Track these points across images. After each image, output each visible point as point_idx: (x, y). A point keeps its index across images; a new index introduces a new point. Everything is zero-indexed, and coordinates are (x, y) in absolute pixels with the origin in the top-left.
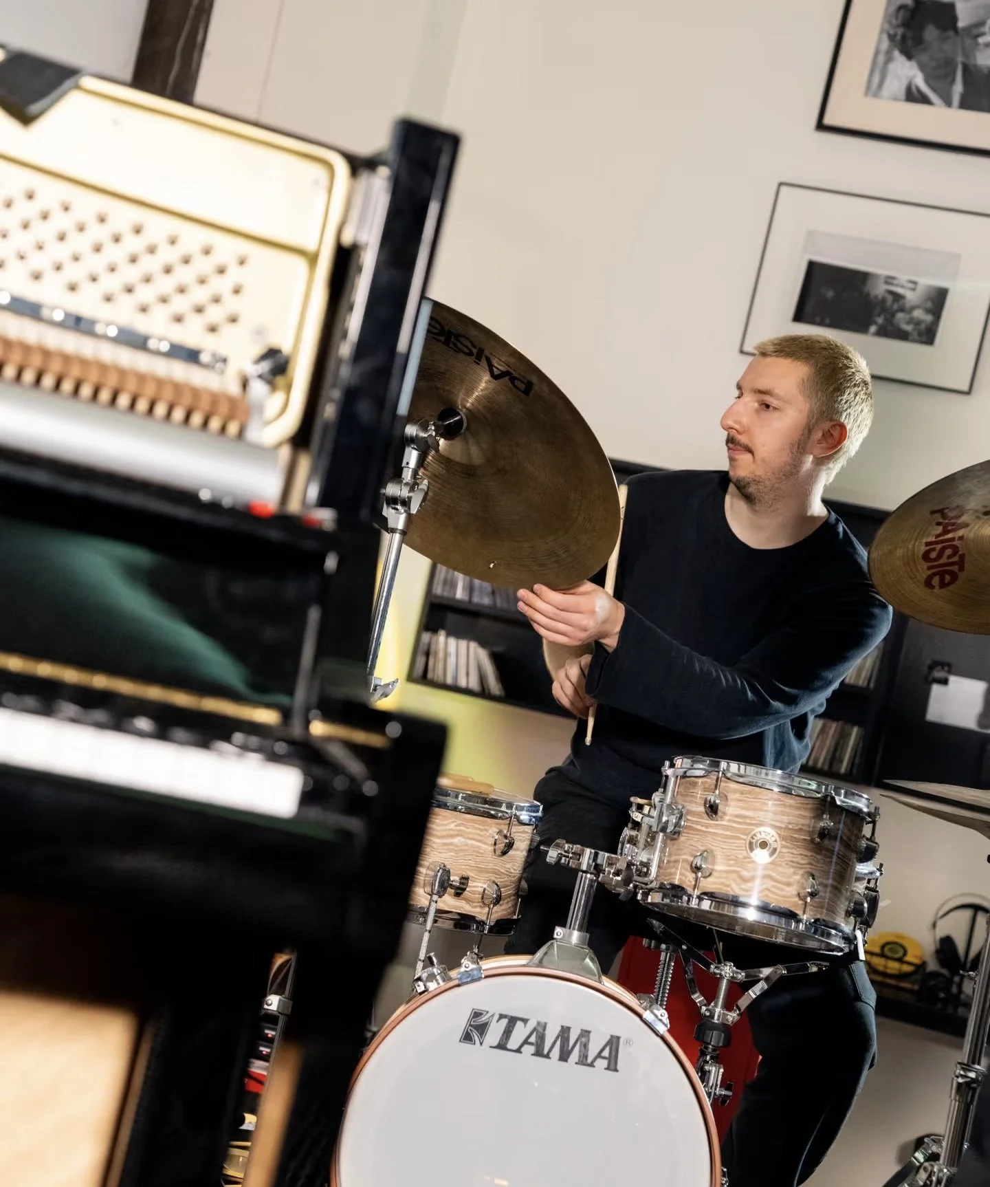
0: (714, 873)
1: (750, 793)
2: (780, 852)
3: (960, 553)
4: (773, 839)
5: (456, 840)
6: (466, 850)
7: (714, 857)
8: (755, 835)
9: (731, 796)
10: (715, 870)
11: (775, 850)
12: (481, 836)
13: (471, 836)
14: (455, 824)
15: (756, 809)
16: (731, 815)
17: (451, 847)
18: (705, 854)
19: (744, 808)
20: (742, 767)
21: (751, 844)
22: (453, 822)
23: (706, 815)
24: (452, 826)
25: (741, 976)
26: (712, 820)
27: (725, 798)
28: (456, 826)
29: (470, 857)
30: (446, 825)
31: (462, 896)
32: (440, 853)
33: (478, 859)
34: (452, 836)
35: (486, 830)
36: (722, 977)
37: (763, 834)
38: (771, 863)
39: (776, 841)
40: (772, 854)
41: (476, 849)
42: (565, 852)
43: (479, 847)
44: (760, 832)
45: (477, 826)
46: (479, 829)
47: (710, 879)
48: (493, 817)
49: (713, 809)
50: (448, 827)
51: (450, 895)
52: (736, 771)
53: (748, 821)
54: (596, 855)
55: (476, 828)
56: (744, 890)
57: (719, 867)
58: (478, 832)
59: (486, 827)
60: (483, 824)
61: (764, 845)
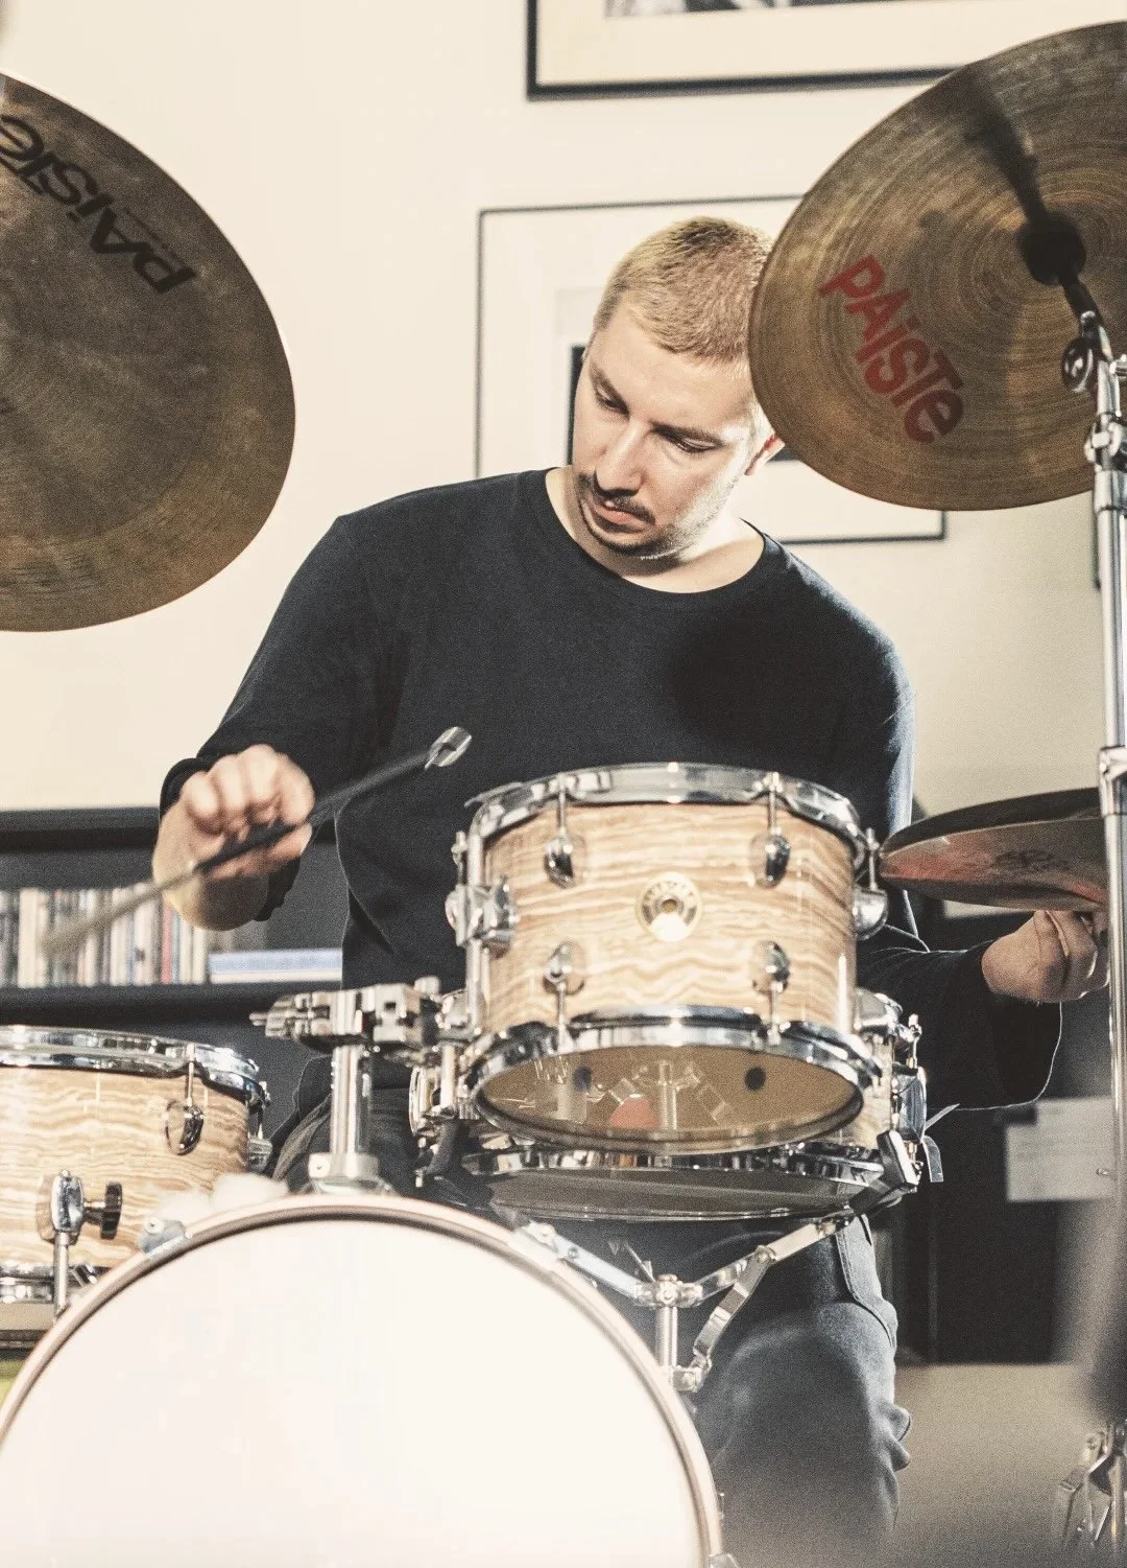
0: (588, 983)
1: (623, 819)
2: (704, 913)
3: (933, 350)
4: (686, 892)
5: (85, 1128)
6: (110, 1146)
7: (582, 953)
8: (650, 892)
9: (592, 835)
10: (591, 976)
11: (692, 911)
12: (133, 1113)
13: (112, 1116)
14: (77, 1095)
15: (643, 846)
16: (602, 868)
17: (76, 1143)
18: (564, 950)
19: (618, 850)
20: (604, 776)
21: (646, 910)
22: (72, 1092)
23: (553, 886)
24: (72, 1100)
25: (696, 1292)
26: (564, 887)
27: (581, 842)
28: (79, 1099)
29: (121, 1158)
30: (58, 1101)
31: (116, 1237)
32: (59, 1156)
33: (139, 1161)
34: (76, 1120)
35: (142, 1102)
36: (660, 1306)
37: (665, 887)
38: (691, 936)
39: (691, 894)
40: (689, 920)
41: (130, 1142)
42: (300, 1011)
43: (135, 1137)
44: (659, 885)
45: (121, 1095)
46: (126, 1100)
47: (583, 994)
48: (151, 1073)
49: (563, 867)
50: (63, 1104)
51: (91, 1235)
52: (595, 786)
53: (633, 870)
54: (359, 999)
55: (119, 1100)
56: (651, 995)
57: (594, 968)
58: (124, 1106)
59: (140, 1096)
60: (133, 1089)
61: (672, 904)
